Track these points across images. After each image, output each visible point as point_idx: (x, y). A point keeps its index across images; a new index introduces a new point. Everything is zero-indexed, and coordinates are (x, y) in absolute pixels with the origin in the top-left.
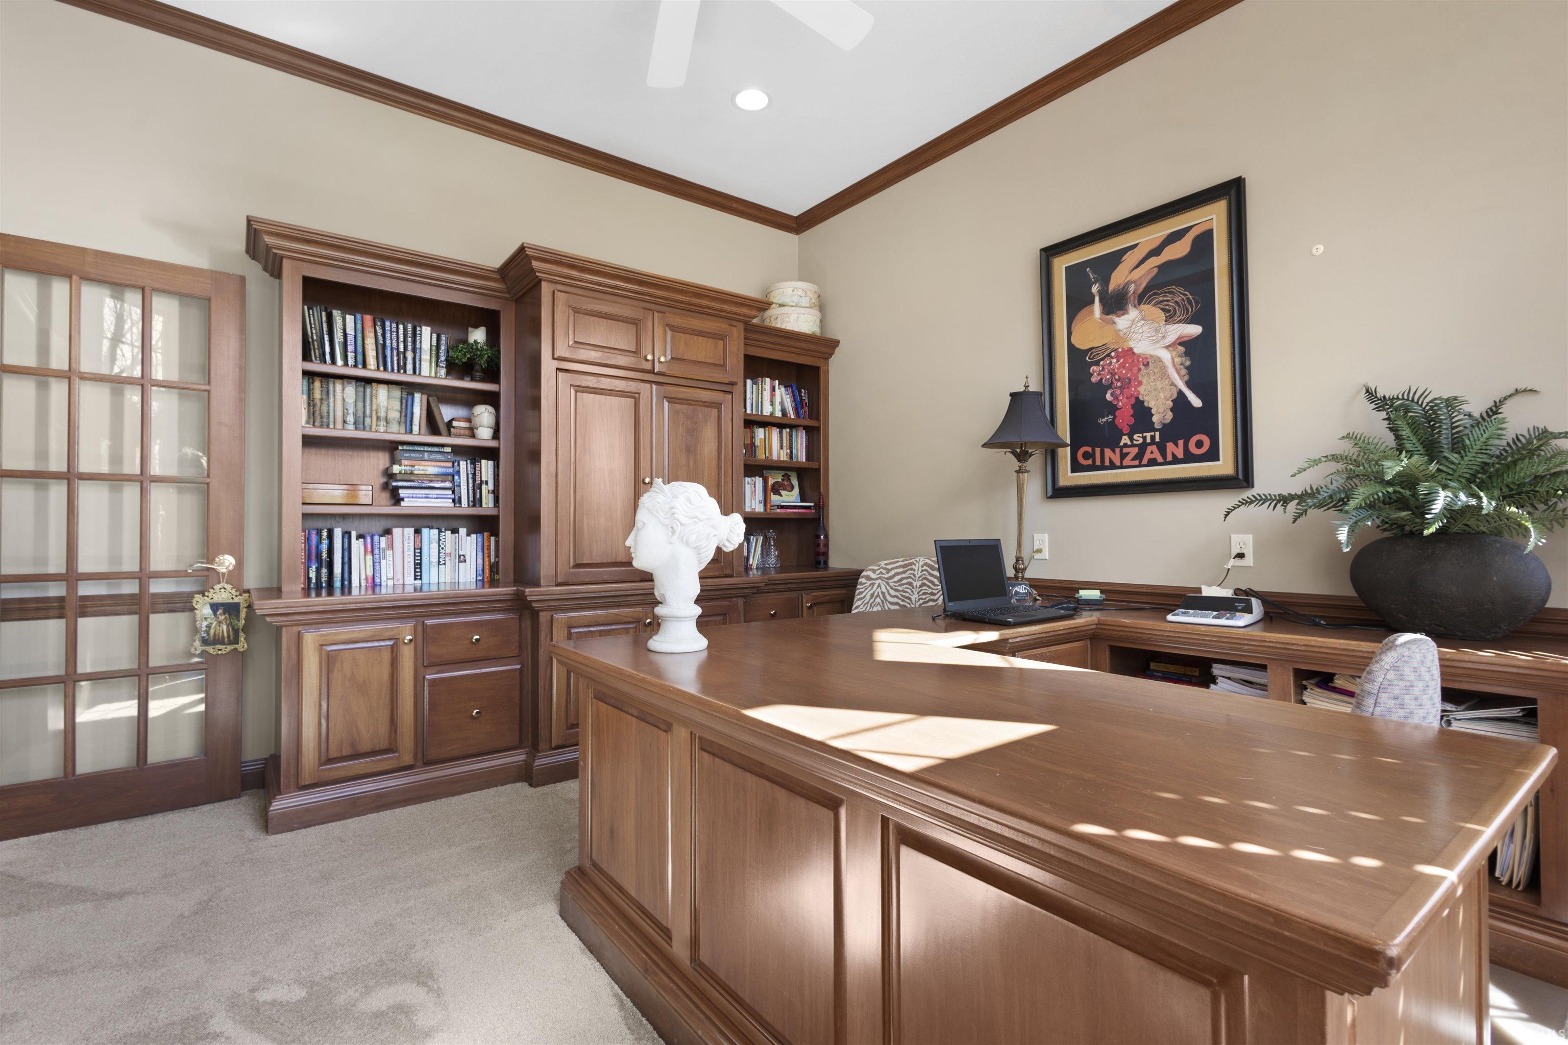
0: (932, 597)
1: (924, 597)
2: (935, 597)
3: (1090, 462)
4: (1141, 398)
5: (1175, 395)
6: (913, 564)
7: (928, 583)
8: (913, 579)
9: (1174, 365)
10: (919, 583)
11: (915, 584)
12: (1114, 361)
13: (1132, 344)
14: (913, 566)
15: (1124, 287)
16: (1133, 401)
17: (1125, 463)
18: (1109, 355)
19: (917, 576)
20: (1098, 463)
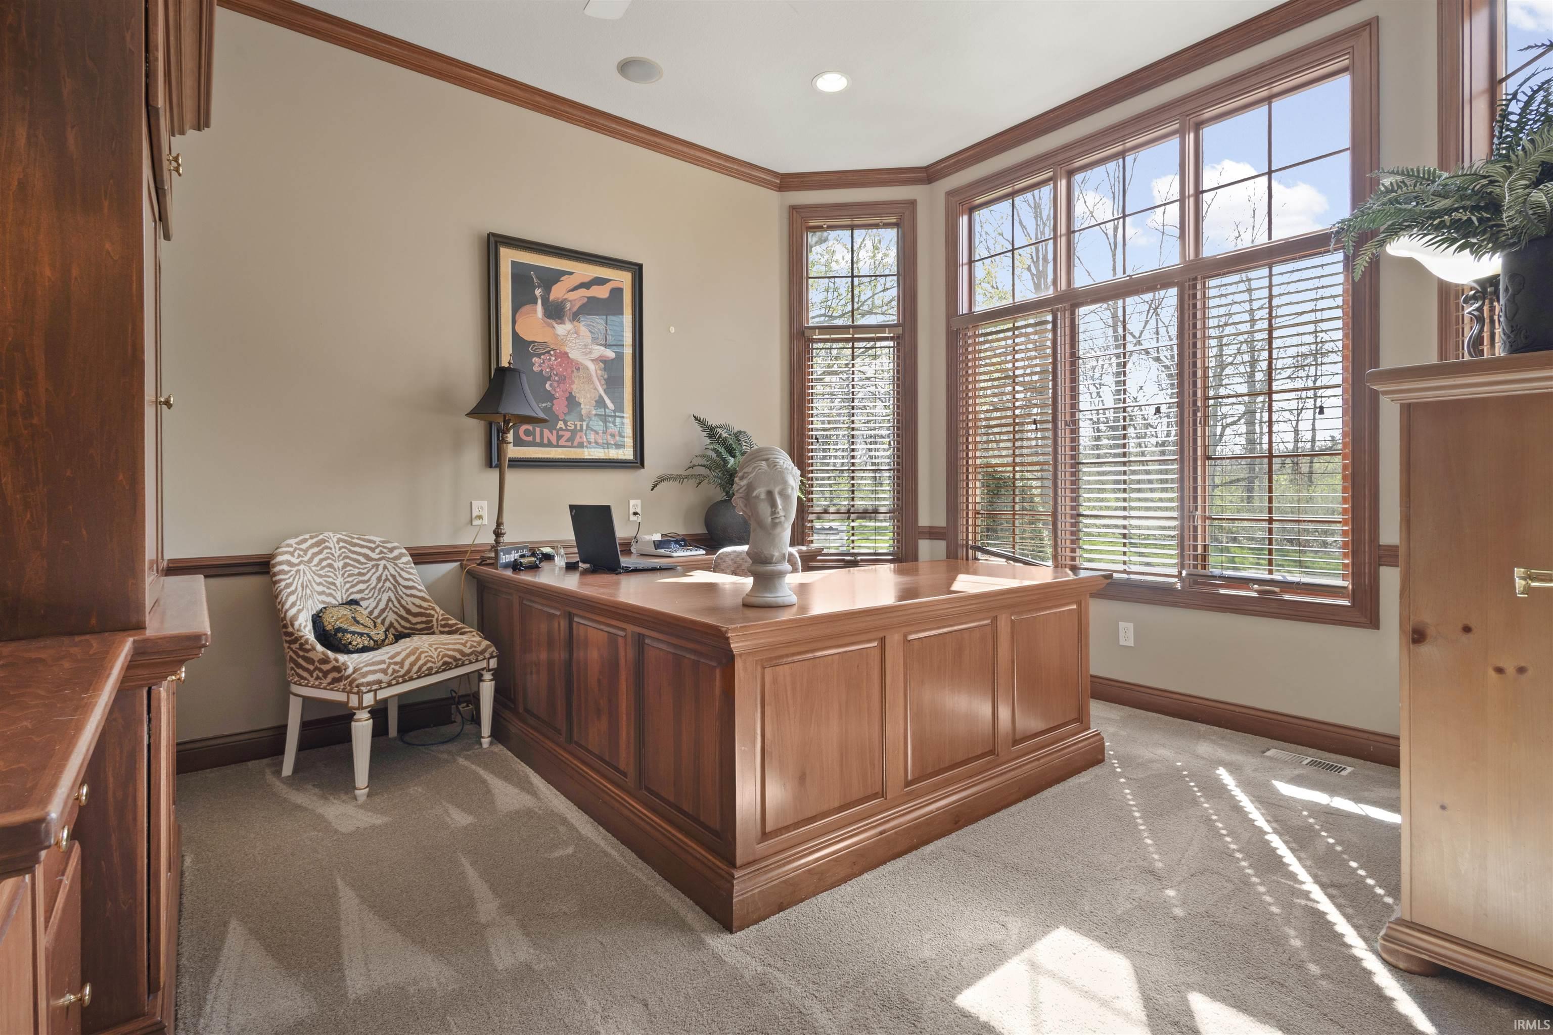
0: (361, 578)
1: (350, 579)
2: (366, 578)
3: (530, 438)
4: (573, 394)
5: (597, 398)
6: (324, 541)
7: (352, 563)
8: (333, 560)
9: (597, 376)
10: (341, 564)
11: (336, 565)
12: (553, 358)
13: (567, 350)
14: (327, 544)
15: (562, 302)
16: (567, 395)
17: (561, 443)
18: (548, 352)
19: (336, 555)
20: (538, 440)
